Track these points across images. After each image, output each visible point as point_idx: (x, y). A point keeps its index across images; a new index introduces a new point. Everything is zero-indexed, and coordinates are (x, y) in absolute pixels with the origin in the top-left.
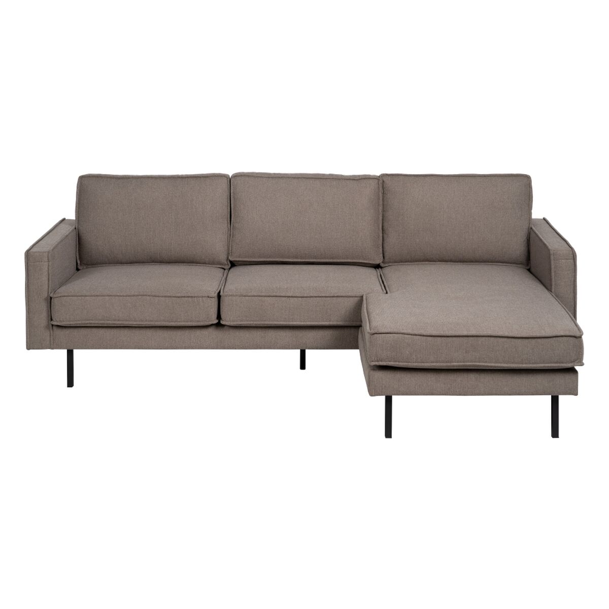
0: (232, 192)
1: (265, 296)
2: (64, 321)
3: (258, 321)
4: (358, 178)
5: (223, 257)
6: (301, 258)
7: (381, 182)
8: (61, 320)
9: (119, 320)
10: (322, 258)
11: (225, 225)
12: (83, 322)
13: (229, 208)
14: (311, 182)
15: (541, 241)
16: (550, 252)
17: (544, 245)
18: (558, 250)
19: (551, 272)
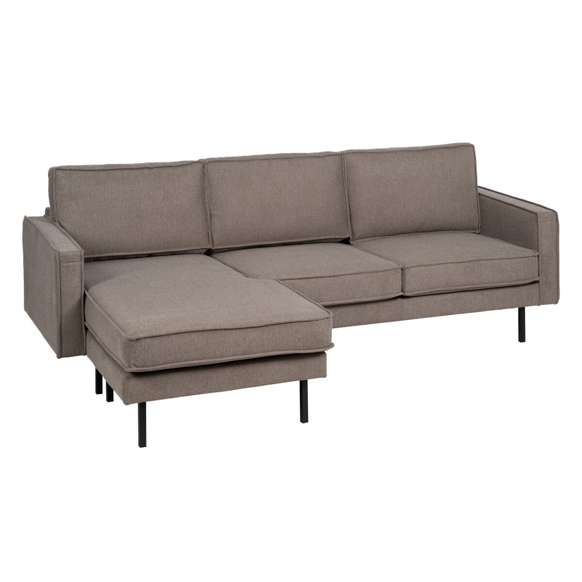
4: (323, 155)
6: (279, 239)
10: (299, 238)
15: (510, 206)
16: (537, 216)
17: (520, 210)
18: (544, 213)
19: (538, 234)
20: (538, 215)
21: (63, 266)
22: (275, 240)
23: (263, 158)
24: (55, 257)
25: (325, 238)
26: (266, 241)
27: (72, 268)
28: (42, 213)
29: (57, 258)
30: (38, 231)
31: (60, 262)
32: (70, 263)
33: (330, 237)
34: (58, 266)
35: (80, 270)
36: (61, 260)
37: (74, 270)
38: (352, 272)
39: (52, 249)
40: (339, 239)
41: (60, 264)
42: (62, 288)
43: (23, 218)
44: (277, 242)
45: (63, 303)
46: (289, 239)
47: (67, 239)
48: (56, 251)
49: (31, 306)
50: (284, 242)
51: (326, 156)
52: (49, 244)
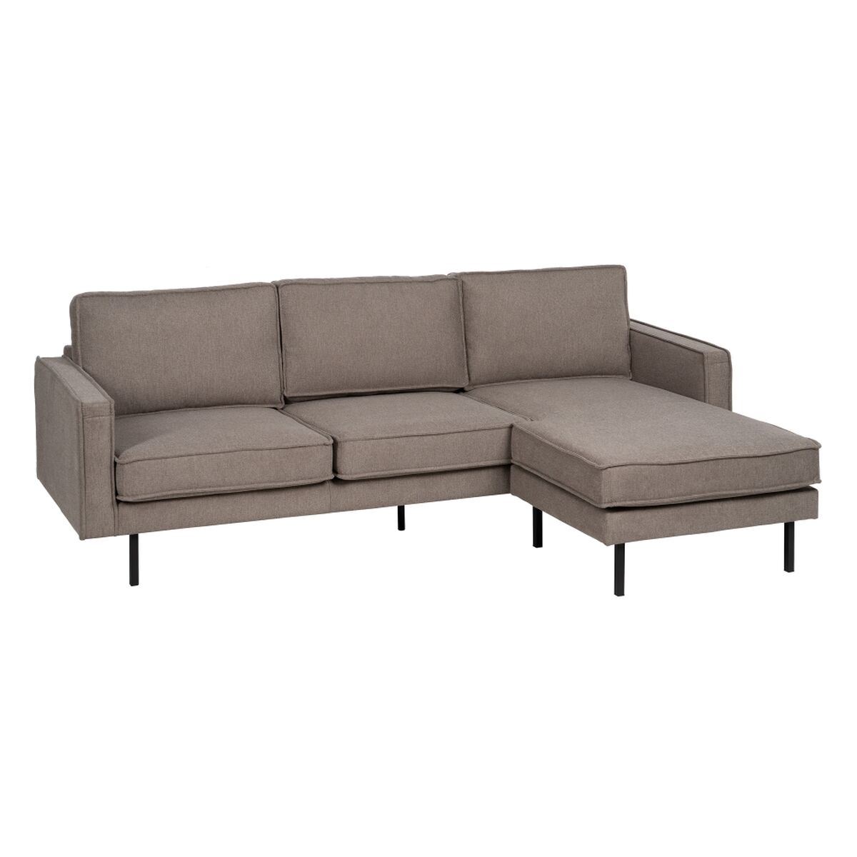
0: (281, 306)
1: (393, 437)
2: (138, 495)
3: (386, 470)
4: (433, 280)
5: (276, 394)
7: (460, 283)
8: (134, 493)
9: (210, 487)
11: (275, 351)
12: (164, 493)
13: (279, 328)
14: (378, 287)
15: (669, 344)
16: (703, 356)
17: (681, 349)
18: (712, 353)
19: (705, 380)
20: (706, 356)
21: (87, 421)
22: (368, 387)
23: (355, 281)
24: (77, 410)
25: (434, 386)
26: (358, 388)
27: (99, 424)
28: (60, 353)
29: (80, 410)
30: (54, 376)
31: (83, 416)
32: (97, 418)
33: (441, 386)
34: (81, 420)
35: (109, 426)
36: (83, 414)
37: (101, 427)
38: (467, 429)
39: (73, 399)
40: (452, 388)
41: (83, 419)
42: (86, 449)
43: (35, 360)
44: (372, 390)
45: (87, 468)
46: (387, 386)
47: (93, 387)
48: (77, 401)
49: (46, 473)
50: (380, 390)
51: (437, 280)
52: (69, 393)
